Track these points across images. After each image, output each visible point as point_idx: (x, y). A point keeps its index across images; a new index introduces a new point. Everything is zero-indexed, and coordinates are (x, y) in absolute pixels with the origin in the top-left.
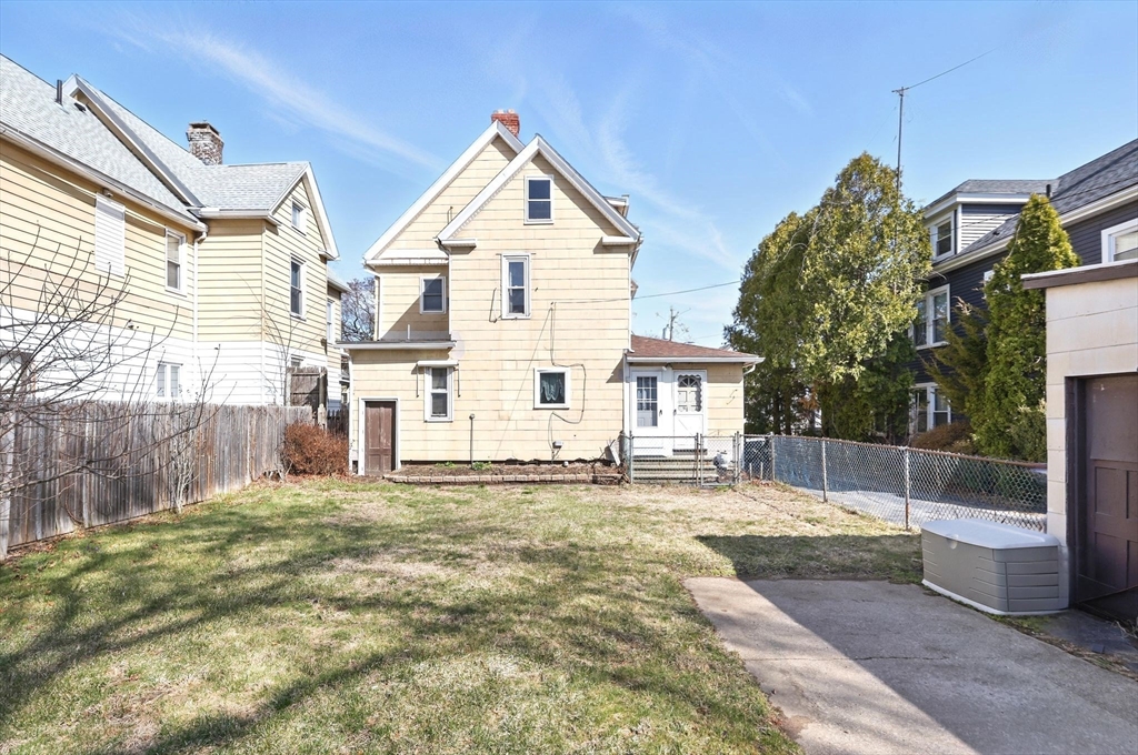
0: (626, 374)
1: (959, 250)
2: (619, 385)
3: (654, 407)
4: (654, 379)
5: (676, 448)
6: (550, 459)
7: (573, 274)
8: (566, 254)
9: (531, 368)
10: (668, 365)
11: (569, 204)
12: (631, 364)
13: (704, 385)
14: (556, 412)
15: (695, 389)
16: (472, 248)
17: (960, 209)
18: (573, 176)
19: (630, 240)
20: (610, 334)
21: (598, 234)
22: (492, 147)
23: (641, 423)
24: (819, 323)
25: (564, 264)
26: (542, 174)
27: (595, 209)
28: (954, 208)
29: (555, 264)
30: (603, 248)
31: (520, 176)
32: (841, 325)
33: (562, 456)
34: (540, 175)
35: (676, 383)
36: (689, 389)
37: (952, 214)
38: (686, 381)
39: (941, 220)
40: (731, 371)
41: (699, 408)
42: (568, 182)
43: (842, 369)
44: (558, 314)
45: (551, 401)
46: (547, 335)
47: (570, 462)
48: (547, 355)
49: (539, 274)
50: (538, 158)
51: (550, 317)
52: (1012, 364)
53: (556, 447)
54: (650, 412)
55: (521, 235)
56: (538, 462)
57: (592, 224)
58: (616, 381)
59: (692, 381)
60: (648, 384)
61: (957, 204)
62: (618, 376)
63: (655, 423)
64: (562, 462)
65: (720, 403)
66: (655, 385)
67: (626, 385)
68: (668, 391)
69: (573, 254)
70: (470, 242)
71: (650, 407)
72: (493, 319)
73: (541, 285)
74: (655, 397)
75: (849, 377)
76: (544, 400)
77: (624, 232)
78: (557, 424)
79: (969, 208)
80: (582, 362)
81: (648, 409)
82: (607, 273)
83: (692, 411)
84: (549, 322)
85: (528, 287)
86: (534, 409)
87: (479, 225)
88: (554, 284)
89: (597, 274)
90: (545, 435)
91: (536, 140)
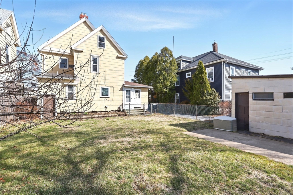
0: (123, 89)
1: (181, 69)
2: (122, 92)
3: (130, 97)
4: (130, 91)
5: (135, 107)
6: (104, 111)
7: (111, 63)
8: (109, 58)
9: (99, 86)
10: (133, 87)
11: (109, 45)
12: (125, 87)
13: (140, 92)
14: (106, 98)
15: (138, 93)
16: (82, 52)
17: (182, 61)
18: (111, 38)
19: (125, 57)
20: (120, 79)
21: (117, 54)
22: (83, 24)
23: (127, 101)
24: (161, 80)
25: (108, 60)
26: (103, 36)
27: (116, 47)
28: (180, 60)
29: (106, 60)
30: (118, 58)
31: (96, 34)
32: (165, 81)
33: (108, 110)
34: (102, 36)
35: (135, 92)
36: (137, 93)
37: (180, 61)
38: (136, 91)
39: (178, 62)
40: (145, 89)
41: (139, 97)
42: (109, 39)
43: (165, 90)
44: (107, 73)
45: (104, 96)
46: (103, 78)
47: (110, 111)
48: (104, 83)
49: (102, 62)
50: (101, 31)
51: (104, 74)
52: (198, 90)
53: (106, 107)
54: (129, 99)
55: (97, 50)
56: (101, 112)
57: (115, 51)
58: (121, 91)
59: (138, 91)
60: (128, 92)
61: (181, 60)
62: (121, 90)
63: (130, 101)
64: (107, 111)
65: (143, 97)
66: (130, 92)
67: (123, 92)
68: (133, 94)
69: (110, 58)
70: (82, 50)
71: (129, 97)
72: (88, 72)
73: (102, 65)
74: (130, 95)
75: (166, 91)
76: (102, 95)
77: (123, 54)
78: (106, 101)
79: (183, 61)
80: (113, 86)
81: (128, 98)
82: (119, 64)
83: (138, 98)
84: (104, 75)
85: (98, 65)
86: (100, 97)
87: (84, 45)
88: (105, 65)
89: (116, 64)
90: (103, 104)
91: (101, 26)
